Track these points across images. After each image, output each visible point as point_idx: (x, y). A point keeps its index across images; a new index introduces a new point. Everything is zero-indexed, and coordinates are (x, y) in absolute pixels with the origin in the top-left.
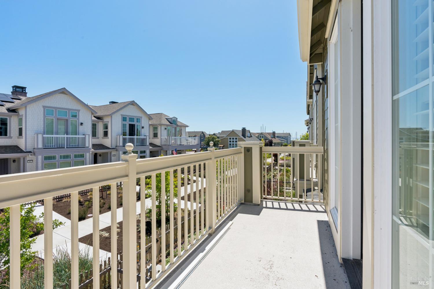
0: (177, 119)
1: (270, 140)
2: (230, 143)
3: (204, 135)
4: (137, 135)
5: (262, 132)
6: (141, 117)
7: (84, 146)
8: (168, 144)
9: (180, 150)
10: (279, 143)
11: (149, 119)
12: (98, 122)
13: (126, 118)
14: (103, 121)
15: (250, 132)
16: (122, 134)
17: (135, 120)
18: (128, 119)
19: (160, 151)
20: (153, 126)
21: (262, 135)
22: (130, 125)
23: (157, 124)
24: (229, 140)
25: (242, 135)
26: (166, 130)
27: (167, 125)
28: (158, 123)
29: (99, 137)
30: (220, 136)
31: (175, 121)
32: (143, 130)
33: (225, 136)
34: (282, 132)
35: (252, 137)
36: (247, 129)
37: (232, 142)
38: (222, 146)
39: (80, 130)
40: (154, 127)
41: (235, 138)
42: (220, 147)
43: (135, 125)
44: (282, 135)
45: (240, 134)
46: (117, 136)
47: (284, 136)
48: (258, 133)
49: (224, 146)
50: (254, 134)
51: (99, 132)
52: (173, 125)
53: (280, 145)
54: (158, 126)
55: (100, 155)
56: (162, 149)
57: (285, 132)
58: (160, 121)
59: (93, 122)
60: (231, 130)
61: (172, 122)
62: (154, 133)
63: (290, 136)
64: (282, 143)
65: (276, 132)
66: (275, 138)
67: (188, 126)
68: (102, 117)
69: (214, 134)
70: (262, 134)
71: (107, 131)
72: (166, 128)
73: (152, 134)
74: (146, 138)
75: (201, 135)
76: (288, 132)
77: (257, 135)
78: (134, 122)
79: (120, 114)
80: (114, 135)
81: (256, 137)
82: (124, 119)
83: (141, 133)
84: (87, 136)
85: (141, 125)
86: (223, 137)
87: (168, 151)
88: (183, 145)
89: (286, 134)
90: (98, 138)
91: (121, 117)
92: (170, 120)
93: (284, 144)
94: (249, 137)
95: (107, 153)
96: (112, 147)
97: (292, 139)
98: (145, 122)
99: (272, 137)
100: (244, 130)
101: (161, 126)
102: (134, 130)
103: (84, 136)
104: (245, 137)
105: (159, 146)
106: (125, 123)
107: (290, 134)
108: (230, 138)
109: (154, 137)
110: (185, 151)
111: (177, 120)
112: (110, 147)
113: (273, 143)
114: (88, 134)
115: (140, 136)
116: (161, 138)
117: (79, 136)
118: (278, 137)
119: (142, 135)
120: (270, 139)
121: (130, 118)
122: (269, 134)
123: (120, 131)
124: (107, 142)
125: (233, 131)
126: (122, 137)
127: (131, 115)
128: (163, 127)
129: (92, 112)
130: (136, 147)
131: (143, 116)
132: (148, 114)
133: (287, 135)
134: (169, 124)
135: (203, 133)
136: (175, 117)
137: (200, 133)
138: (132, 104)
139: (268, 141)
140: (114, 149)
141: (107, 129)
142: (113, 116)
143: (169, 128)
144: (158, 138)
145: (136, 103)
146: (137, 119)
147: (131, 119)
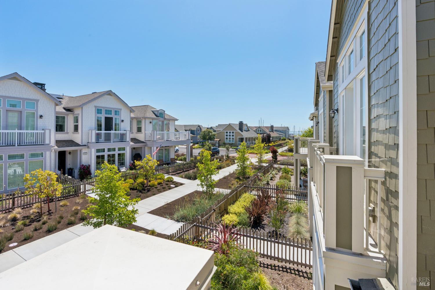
0: (164, 111)
1: (268, 135)
2: (227, 137)
3: (200, 128)
4: (115, 130)
5: (260, 126)
6: (121, 109)
7: (44, 143)
8: (153, 140)
9: (169, 146)
10: (277, 137)
11: (131, 112)
12: (68, 115)
13: (101, 110)
14: (73, 114)
15: (247, 126)
16: (95, 129)
17: (113, 113)
18: (103, 112)
19: (144, 148)
20: (136, 120)
21: (260, 129)
22: (106, 118)
23: (141, 118)
24: (226, 134)
25: (239, 129)
26: (151, 124)
27: (153, 119)
28: (142, 116)
29: (68, 131)
30: (216, 130)
31: (162, 113)
32: (122, 123)
33: (221, 129)
34: (280, 126)
35: (249, 131)
36: (244, 123)
37: (229, 136)
38: (218, 140)
39: (39, 123)
40: (138, 121)
41: (231, 132)
42: (216, 141)
43: (112, 118)
44: (281, 129)
45: (237, 128)
46: (89, 131)
47: (282, 130)
48: (255, 127)
49: (220, 140)
50: (252, 128)
51: (69, 126)
52: (159, 118)
53: (278, 139)
54: (142, 119)
55: (70, 153)
56: (146, 146)
57: (283, 126)
58: (145, 114)
59: (57, 114)
60: (228, 123)
61: (158, 115)
62: (138, 127)
63: (289, 129)
64: (280, 137)
65: (274, 126)
66: (273, 132)
67: (177, 120)
68: (73, 109)
69: (211, 128)
70: (259, 127)
71: (78, 125)
72: (152, 121)
73: (136, 128)
74: (126, 133)
75: (197, 129)
76: (286, 126)
77: (255, 129)
78: (111, 114)
79: (94, 105)
80: (85, 130)
81: (254, 131)
82: (99, 111)
83: (121, 127)
84: (47, 132)
85: (121, 118)
86: (220, 130)
87: (152, 148)
88: (171, 140)
89: (284, 127)
90: (67, 133)
91: (94, 109)
92: (156, 113)
93: (283, 138)
94: (246, 131)
95: (77, 151)
96: (82, 144)
97: (290, 133)
98: (125, 115)
99: (271, 131)
100: (241, 124)
101: (145, 119)
102: (111, 124)
103: (43, 131)
104: (242, 131)
105: (143, 142)
106: (99, 115)
107: (288, 128)
108: (226, 132)
109: (138, 131)
110: (173, 147)
111: (164, 113)
112: (80, 144)
113: (271, 137)
114: (50, 128)
115: (118, 131)
116: (145, 133)
117: (38, 131)
118: (276, 131)
119: (121, 130)
120: (268, 133)
121: (106, 110)
122: (267, 127)
123: (94, 125)
124: (77, 138)
125: (229, 125)
126: (95, 132)
127: (108, 107)
128: (148, 121)
129: (55, 103)
130: (113, 143)
131: (122, 108)
132: (130, 106)
133: (286, 129)
134: (155, 117)
135: (199, 126)
136: (162, 110)
137: (197, 127)
138: (109, 94)
139: (266, 136)
140: (85, 145)
141: (77, 122)
142: (83, 108)
143: (154, 122)
144: (142, 133)
145: (114, 93)
146: (116, 111)
147: (108, 111)
